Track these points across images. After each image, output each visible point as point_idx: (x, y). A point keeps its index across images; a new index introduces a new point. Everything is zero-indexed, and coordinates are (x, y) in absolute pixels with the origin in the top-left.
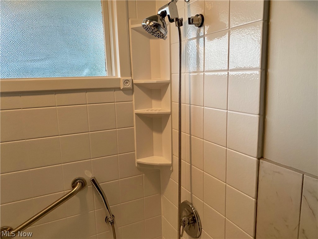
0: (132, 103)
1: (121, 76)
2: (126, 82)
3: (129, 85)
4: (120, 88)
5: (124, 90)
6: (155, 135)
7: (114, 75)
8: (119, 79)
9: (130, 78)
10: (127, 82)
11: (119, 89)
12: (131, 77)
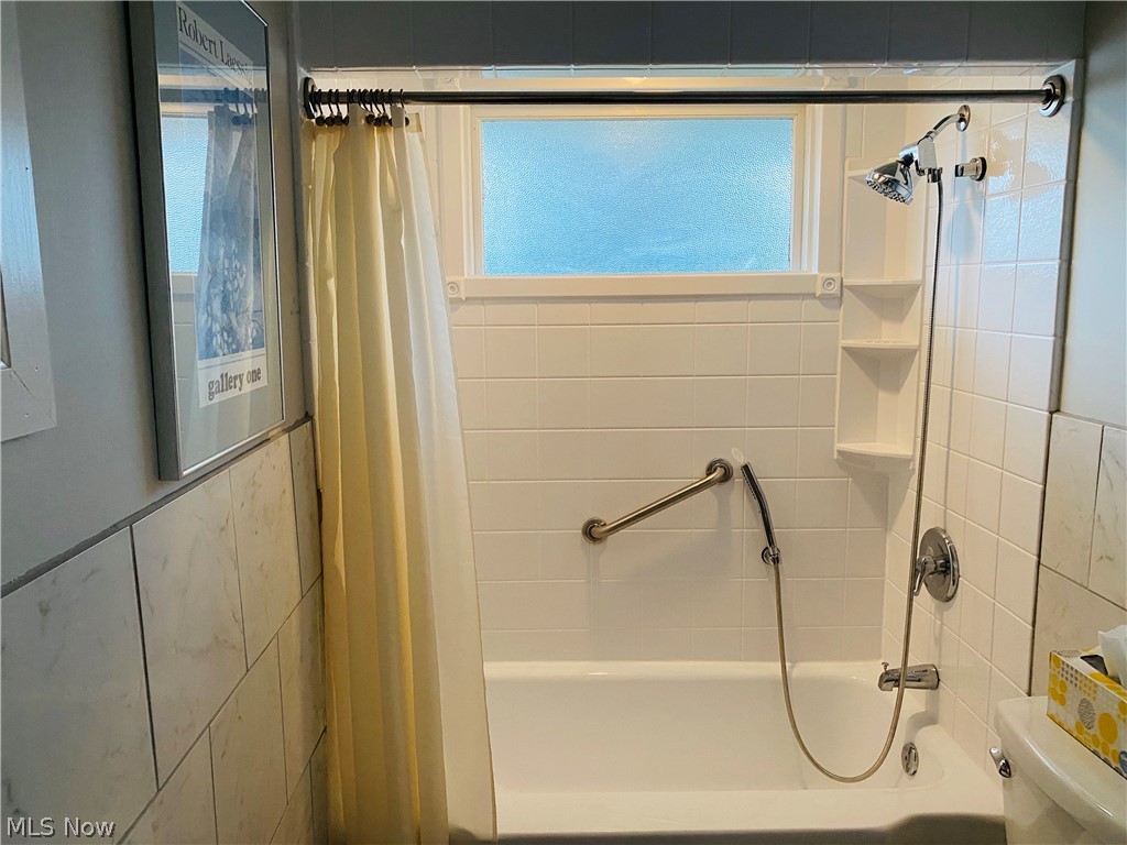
0: (837, 326)
1: (819, 270)
2: (828, 282)
3: (834, 289)
4: (815, 294)
5: (822, 298)
6: (882, 395)
7: (805, 267)
8: (816, 276)
9: (836, 275)
10: (830, 283)
11: (813, 296)
12: (840, 271)
